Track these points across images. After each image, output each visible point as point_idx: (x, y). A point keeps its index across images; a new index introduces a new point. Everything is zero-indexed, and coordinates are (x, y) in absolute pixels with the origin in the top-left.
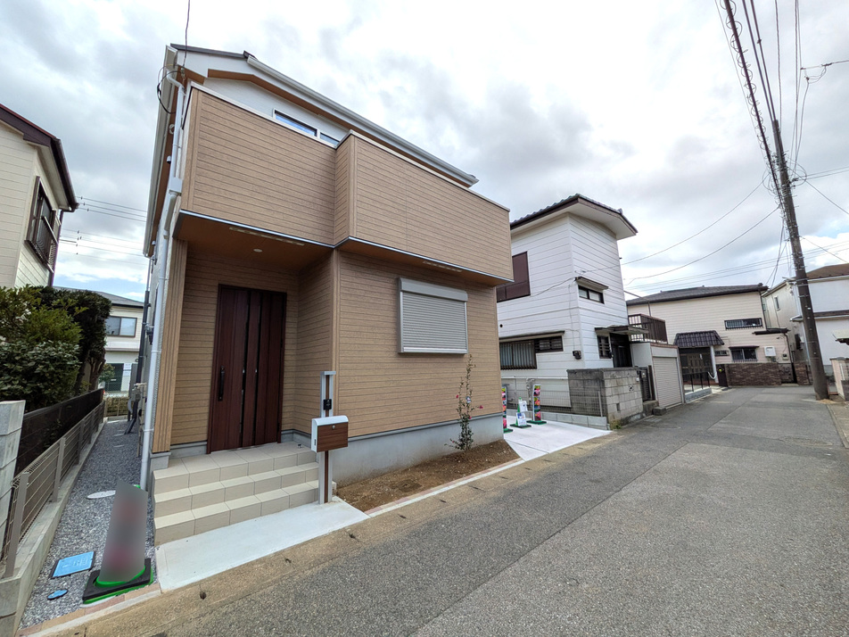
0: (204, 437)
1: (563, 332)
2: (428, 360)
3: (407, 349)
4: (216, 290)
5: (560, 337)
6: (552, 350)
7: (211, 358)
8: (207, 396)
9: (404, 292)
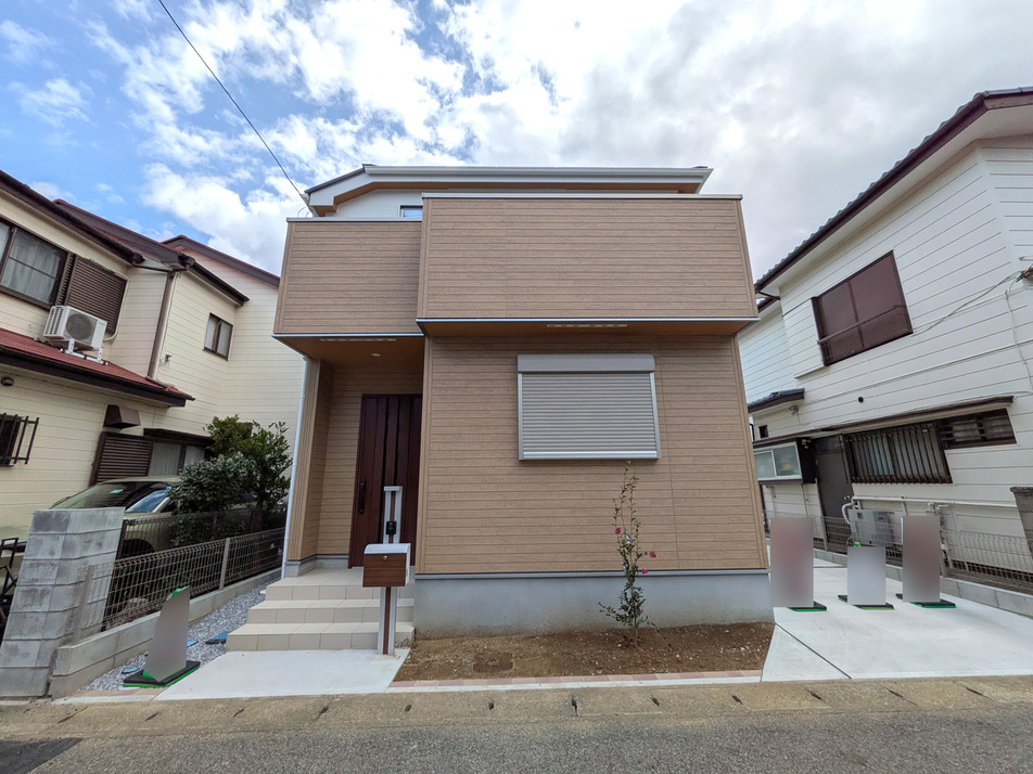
0: (347, 550)
1: (1009, 399)
2: (577, 470)
3: (528, 455)
4: (360, 400)
5: (1004, 413)
6: (985, 440)
7: (354, 469)
8: (350, 508)
9: (523, 373)
